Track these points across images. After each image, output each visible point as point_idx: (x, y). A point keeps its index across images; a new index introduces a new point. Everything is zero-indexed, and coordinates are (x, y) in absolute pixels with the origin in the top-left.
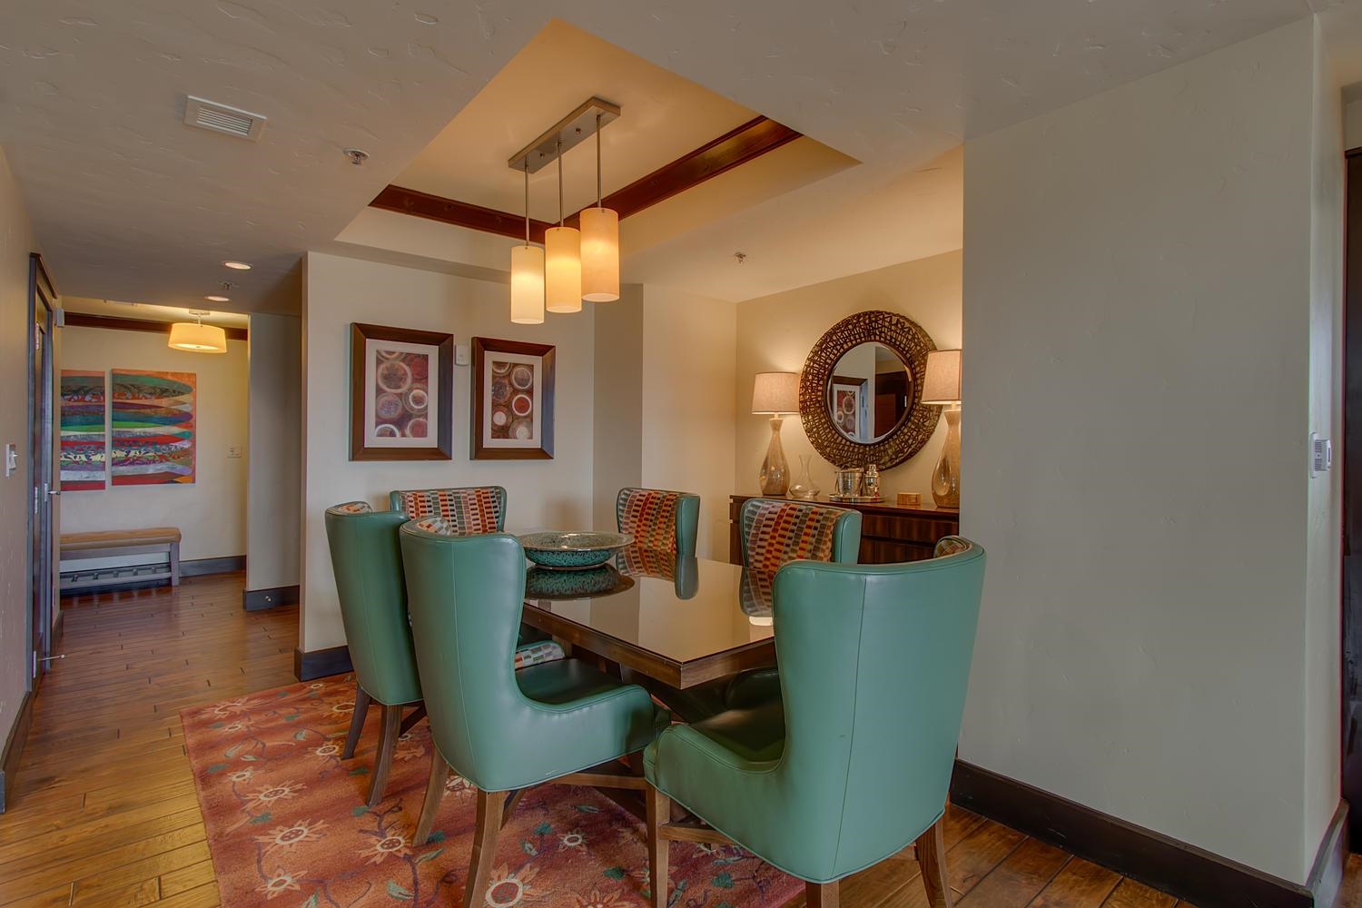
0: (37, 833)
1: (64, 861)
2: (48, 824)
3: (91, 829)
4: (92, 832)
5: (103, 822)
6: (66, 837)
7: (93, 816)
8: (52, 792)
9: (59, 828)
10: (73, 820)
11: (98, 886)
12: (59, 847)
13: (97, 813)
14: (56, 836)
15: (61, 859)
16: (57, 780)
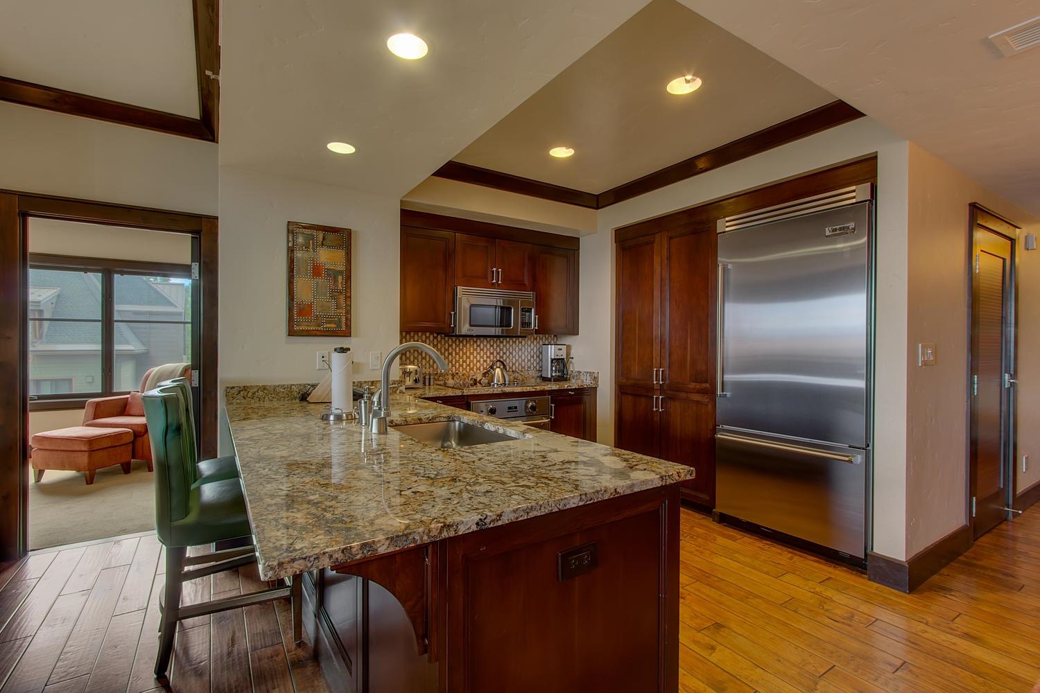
0: (914, 617)
1: (912, 645)
2: (924, 617)
3: (944, 638)
4: (943, 641)
5: (955, 640)
6: (926, 632)
7: (952, 631)
8: (943, 599)
9: (927, 624)
10: (939, 625)
11: (917, 676)
12: (918, 635)
13: (957, 631)
14: (922, 627)
15: (913, 643)
16: (952, 593)
